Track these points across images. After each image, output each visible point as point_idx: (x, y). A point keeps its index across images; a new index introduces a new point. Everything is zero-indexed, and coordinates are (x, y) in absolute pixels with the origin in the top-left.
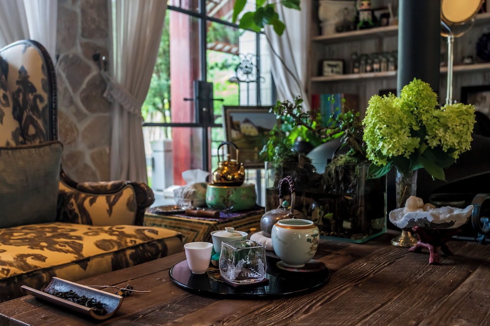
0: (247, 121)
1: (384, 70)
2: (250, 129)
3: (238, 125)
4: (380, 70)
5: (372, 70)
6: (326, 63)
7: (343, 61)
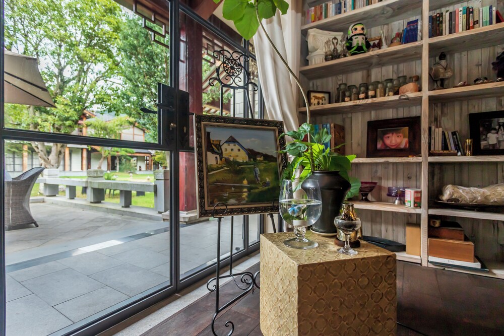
0: (232, 140)
1: (381, 96)
2: (236, 152)
3: (219, 146)
4: (375, 96)
5: (367, 97)
6: (312, 94)
7: (329, 93)
